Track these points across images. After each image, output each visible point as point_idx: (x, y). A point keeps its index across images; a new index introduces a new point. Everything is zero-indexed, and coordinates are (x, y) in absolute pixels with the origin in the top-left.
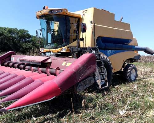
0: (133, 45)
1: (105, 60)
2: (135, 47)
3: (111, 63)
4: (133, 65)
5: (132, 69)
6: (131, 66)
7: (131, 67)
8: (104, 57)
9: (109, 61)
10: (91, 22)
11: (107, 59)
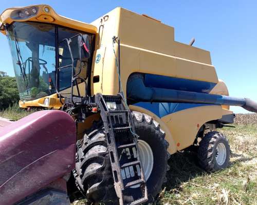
0: (219, 94)
1: (147, 126)
2: (223, 98)
3: (163, 132)
4: (219, 135)
5: (217, 144)
6: (216, 135)
7: (215, 138)
8: (144, 120)
9: (158, 129)
10: (114, 39)
11: (151, 123)
